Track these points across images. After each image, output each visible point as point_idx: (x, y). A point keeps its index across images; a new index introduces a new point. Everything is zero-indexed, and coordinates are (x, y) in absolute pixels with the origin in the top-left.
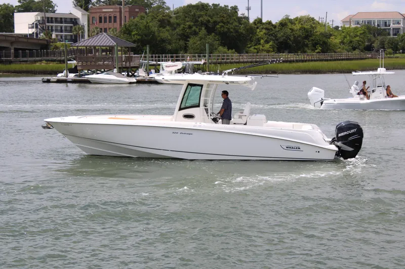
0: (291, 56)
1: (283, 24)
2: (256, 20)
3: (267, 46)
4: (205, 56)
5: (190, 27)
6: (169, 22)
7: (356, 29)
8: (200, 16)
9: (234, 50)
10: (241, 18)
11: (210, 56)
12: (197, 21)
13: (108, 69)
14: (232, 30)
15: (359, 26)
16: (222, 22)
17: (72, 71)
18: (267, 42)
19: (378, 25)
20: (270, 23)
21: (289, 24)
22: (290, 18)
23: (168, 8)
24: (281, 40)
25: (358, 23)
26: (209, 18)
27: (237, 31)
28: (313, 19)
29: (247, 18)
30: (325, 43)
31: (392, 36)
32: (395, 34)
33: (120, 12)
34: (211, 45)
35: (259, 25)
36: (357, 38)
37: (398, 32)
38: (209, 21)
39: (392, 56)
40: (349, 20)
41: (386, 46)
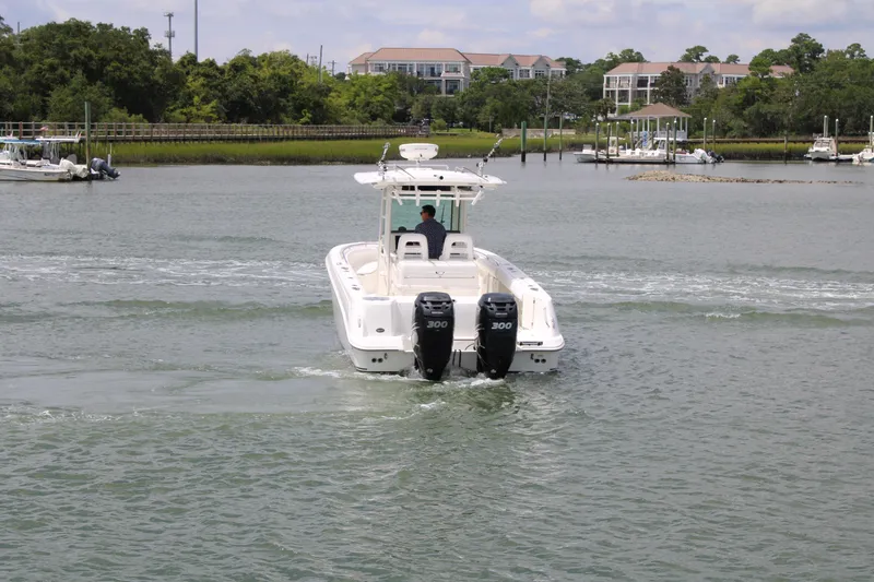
0: (254, 130)
1: (237, 67)
2: (184, 58)
3: (207, 108)
4: (82, 127)
5: (52, 68)
6: (9, 56)
7: (377, 79)
8: (74, 47)
9: (141, 116)
10: (155, 52)
11: (93, 127)
12: (68, 57)
14: (136, 76)
15: (382, 74)
16: (118, 59)
18: (206, 100)
19: (418, 73)
20: (211, 64)
21: (250, 67)
22: (251, 55)
23: (8, 30)
24: (234, 97)
25: (381, 69)
26: (92, 52)
27: (147, 79)
28: (295, 59)
29: (168, 54)
30: (318, 105)
31: (444, 95)
32: (450, 92)
34: (95, 105)
35: (191, 67)
36: (380, 98)
37: (456, 87)
38: (90, 57)
39: (445, 132)
40: (363, 63)
41: (433, 113)
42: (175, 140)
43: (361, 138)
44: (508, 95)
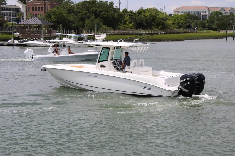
0: (144, 31)
1: (140, 12)
2: (124, 10)
3: (130, 25)
4: (94, 31)
5: (86, 14)
6: (73, 11)
7: (181, 15)
8: (92, 7)
9: (111, 27)
10: (115, 9)
11: (97, 31)
12: (89, 10)
13: (38, 38)
14: (110, 16)
15: (183, 14)
16: (104, 11)
17: (16, 39)
18: (130, 23)
19: (194, 13)
20: (132, 12)
21: (143, 13)
22: (143, 9)
23: (73, 3)
24: (138, 22)
25: (183, 12)
26: (97, 9)
27: (113, 17)
28: (157, 10)
29: (119, 9)
30: (164, 24)
31: (202, 20)
32: (204, 19)
33: (45, 5)
34: (98, 24)
35: (126, 13)
36: (182, 21)
37: (205, 17)
38: (96, 11)
39: (202, 31)
40: (177, 11)
41: (198, 25)
42: (121, 34)
43: (176, 33)
44: (222, 19)
